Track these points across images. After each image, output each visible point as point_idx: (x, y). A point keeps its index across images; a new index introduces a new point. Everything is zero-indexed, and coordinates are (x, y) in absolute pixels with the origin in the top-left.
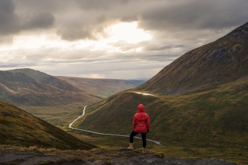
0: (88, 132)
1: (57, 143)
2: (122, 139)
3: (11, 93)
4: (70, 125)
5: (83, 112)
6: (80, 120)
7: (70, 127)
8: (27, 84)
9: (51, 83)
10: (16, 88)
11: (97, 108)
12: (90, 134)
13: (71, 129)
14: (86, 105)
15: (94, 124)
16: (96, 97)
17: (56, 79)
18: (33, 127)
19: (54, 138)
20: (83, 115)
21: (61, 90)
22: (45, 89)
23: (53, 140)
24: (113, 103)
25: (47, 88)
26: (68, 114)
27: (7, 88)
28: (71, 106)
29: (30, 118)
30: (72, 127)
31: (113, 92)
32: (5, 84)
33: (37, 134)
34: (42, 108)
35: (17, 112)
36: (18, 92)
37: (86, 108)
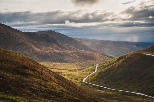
0: (99, 87)
1: (67, 95)
2: (130, 95)
3: (37, 50)
4: (84, 80)
5: (95, 69)
6: (92, 76)
7: (84, 81)
8: (49, 44)
9: (69, 43)
10: (40, 47)
11: (108, 66)
12: (101, 89)
13: (85, 83)
14: (98, 63)
15: (105, 80)
16: (108, 56)
17: (73, 40)
18: (47, 79)
19: (65, 90)
20: (96, 71)
21: (78, 49)
22: (65, 48)
23: (64, 91)
24: (122, 62)
25: (66, 47)
26: (83, 70)
27: (33, 47)
28: (86, 64)
29: (46, 71)
30: (85, 81)
31: (123, 53)
32: (32, 44)
33: (50, 86)
34: (61, 64)
35: (35, 66)
36: (42, 50)
37: (98, 66)
